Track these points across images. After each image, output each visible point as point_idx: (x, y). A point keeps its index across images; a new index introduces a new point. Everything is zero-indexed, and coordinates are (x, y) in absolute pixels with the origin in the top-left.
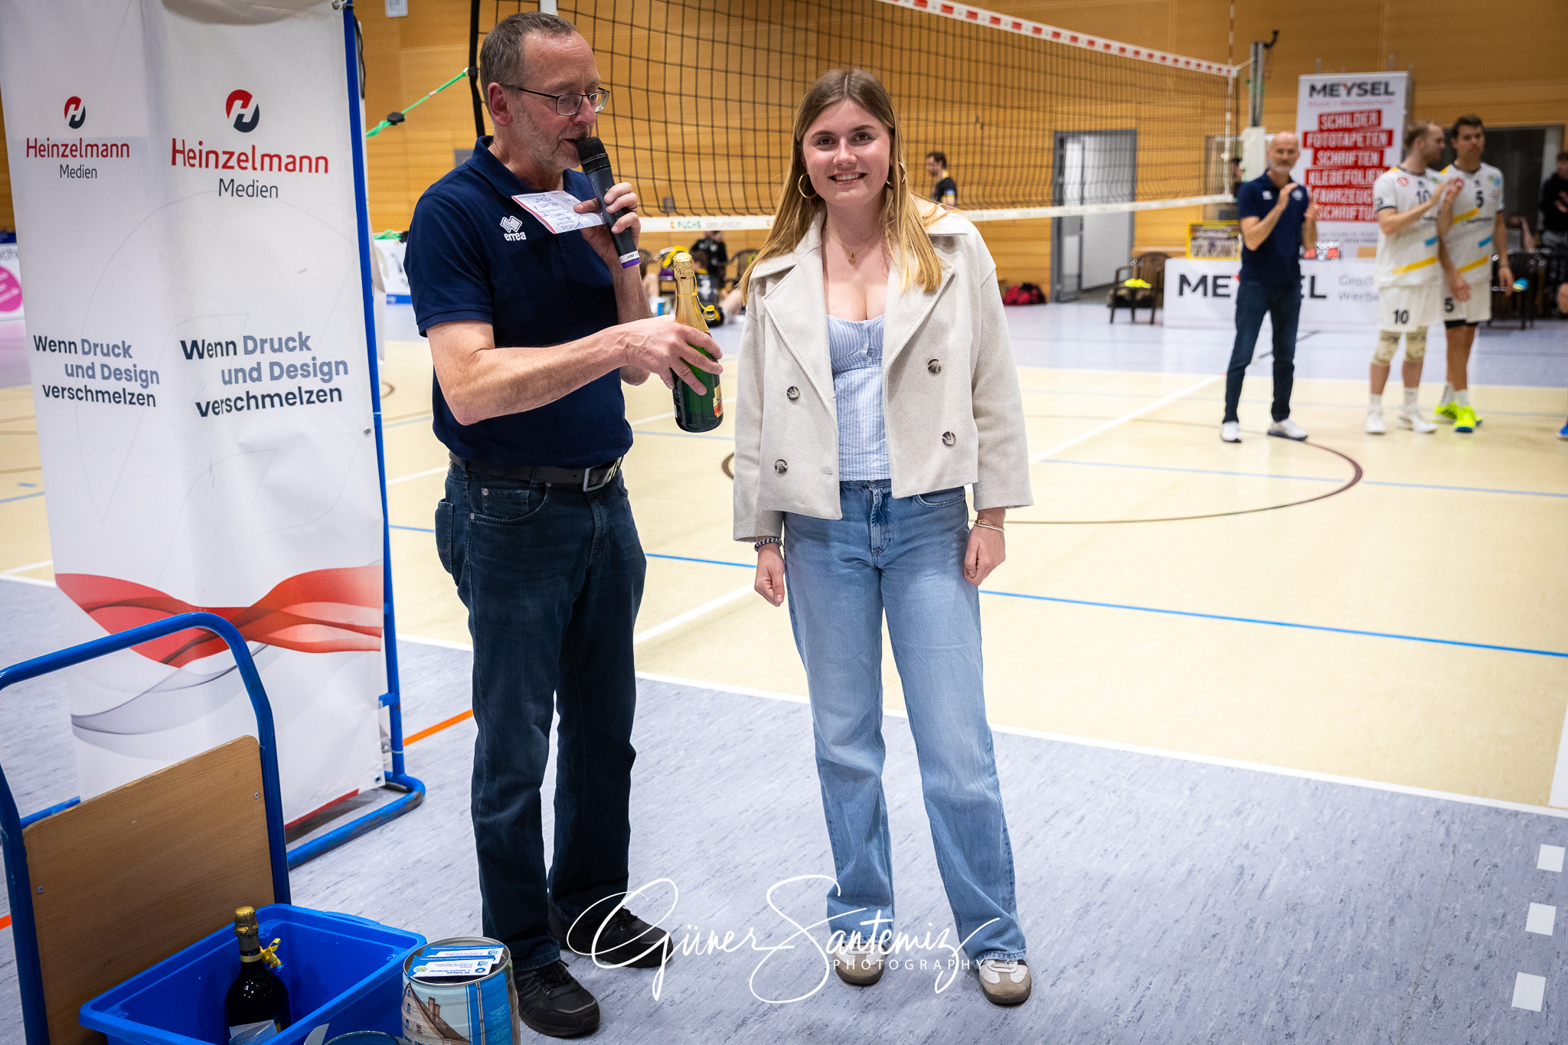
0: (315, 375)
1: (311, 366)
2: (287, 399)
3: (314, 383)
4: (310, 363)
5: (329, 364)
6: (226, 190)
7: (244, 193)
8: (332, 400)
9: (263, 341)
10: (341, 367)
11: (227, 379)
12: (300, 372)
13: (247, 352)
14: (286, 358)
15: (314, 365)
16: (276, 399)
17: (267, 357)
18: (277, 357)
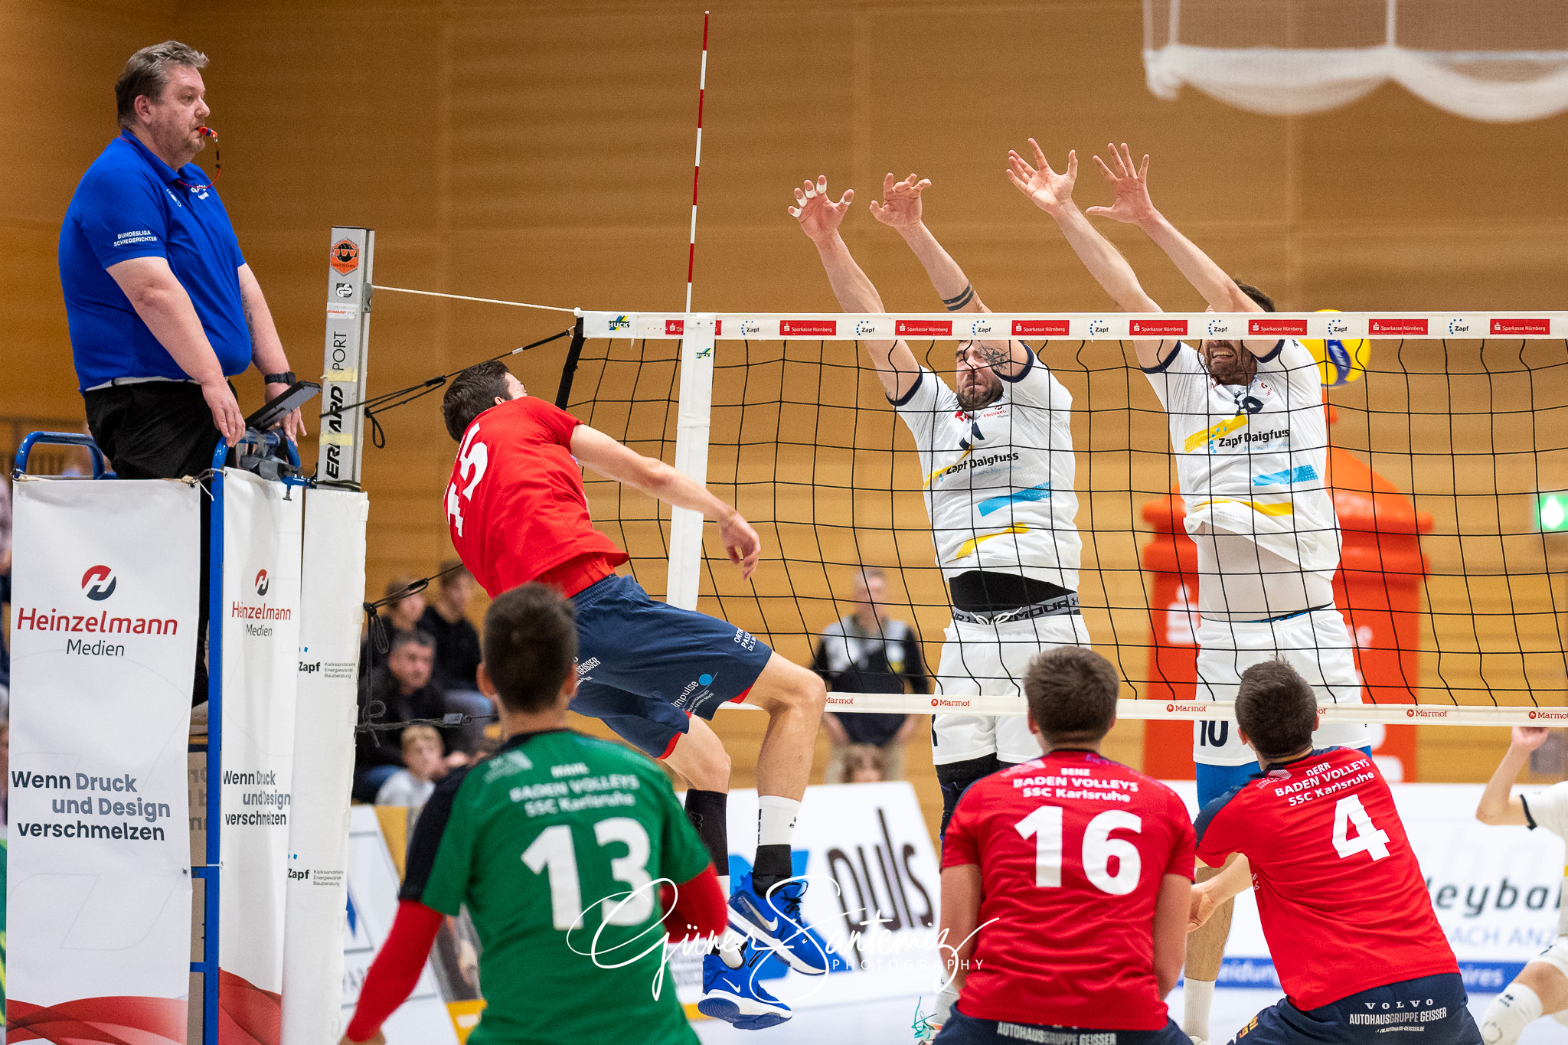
0: (141, 814)
1: (137, 805)
2: (113, 833)
3: (139, 821)
4: (136, 803)
5: (153, 806)
6: (74, 649)
7: (90, 652)
8: (155, 838)
9: (94, 779)
10: (164, 810)
11: (59, 807)
12: (126, 810)
13: (79, 787)
14: (113, 797)
15: (140, 804)
16: (104, 831)
17: (97, 794)
18: (105, 795)
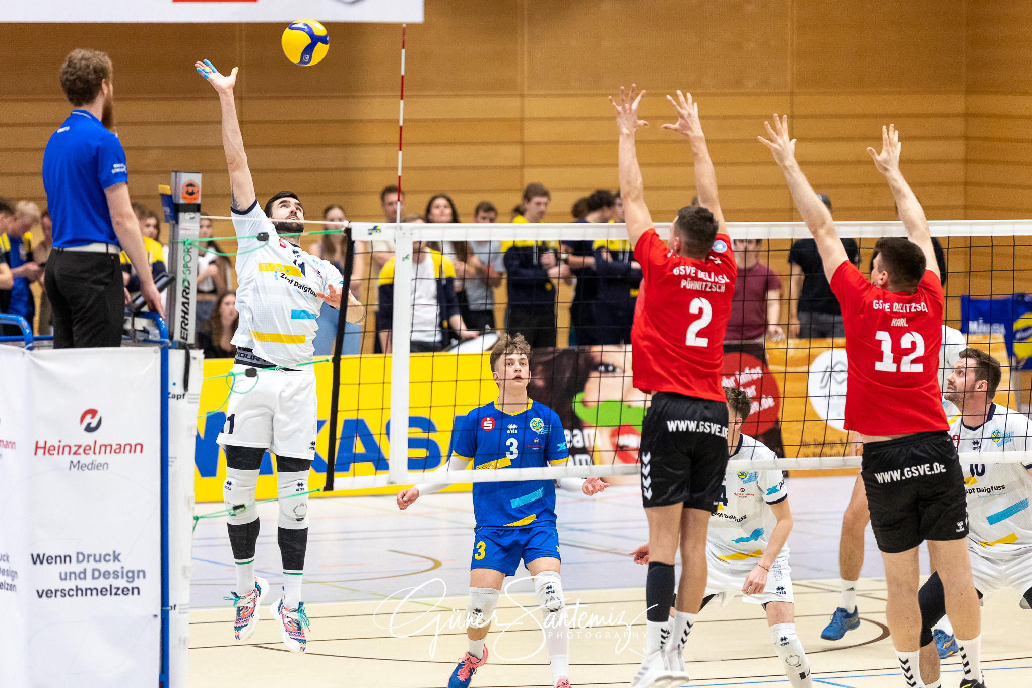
0: (123, 577)
1: (120, 572)
2: (101, 592)
3: (122, 583)
4: (120, 570)
5: (133, 572)
6: (74, 467)
7: (86, 469)
8: (133, 594)
9: (89, 556)
10: (141, 574)
11: (63, 576)
12: (112, 575)
13: (78, 562)
14: (103, 566)
15: (123, 572)
16: (94, 592)
17: (92, 565)
18: (97, 566)
